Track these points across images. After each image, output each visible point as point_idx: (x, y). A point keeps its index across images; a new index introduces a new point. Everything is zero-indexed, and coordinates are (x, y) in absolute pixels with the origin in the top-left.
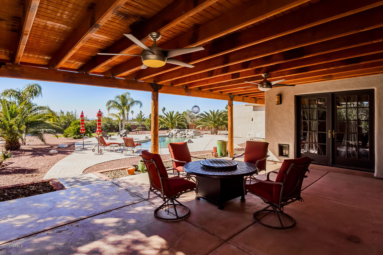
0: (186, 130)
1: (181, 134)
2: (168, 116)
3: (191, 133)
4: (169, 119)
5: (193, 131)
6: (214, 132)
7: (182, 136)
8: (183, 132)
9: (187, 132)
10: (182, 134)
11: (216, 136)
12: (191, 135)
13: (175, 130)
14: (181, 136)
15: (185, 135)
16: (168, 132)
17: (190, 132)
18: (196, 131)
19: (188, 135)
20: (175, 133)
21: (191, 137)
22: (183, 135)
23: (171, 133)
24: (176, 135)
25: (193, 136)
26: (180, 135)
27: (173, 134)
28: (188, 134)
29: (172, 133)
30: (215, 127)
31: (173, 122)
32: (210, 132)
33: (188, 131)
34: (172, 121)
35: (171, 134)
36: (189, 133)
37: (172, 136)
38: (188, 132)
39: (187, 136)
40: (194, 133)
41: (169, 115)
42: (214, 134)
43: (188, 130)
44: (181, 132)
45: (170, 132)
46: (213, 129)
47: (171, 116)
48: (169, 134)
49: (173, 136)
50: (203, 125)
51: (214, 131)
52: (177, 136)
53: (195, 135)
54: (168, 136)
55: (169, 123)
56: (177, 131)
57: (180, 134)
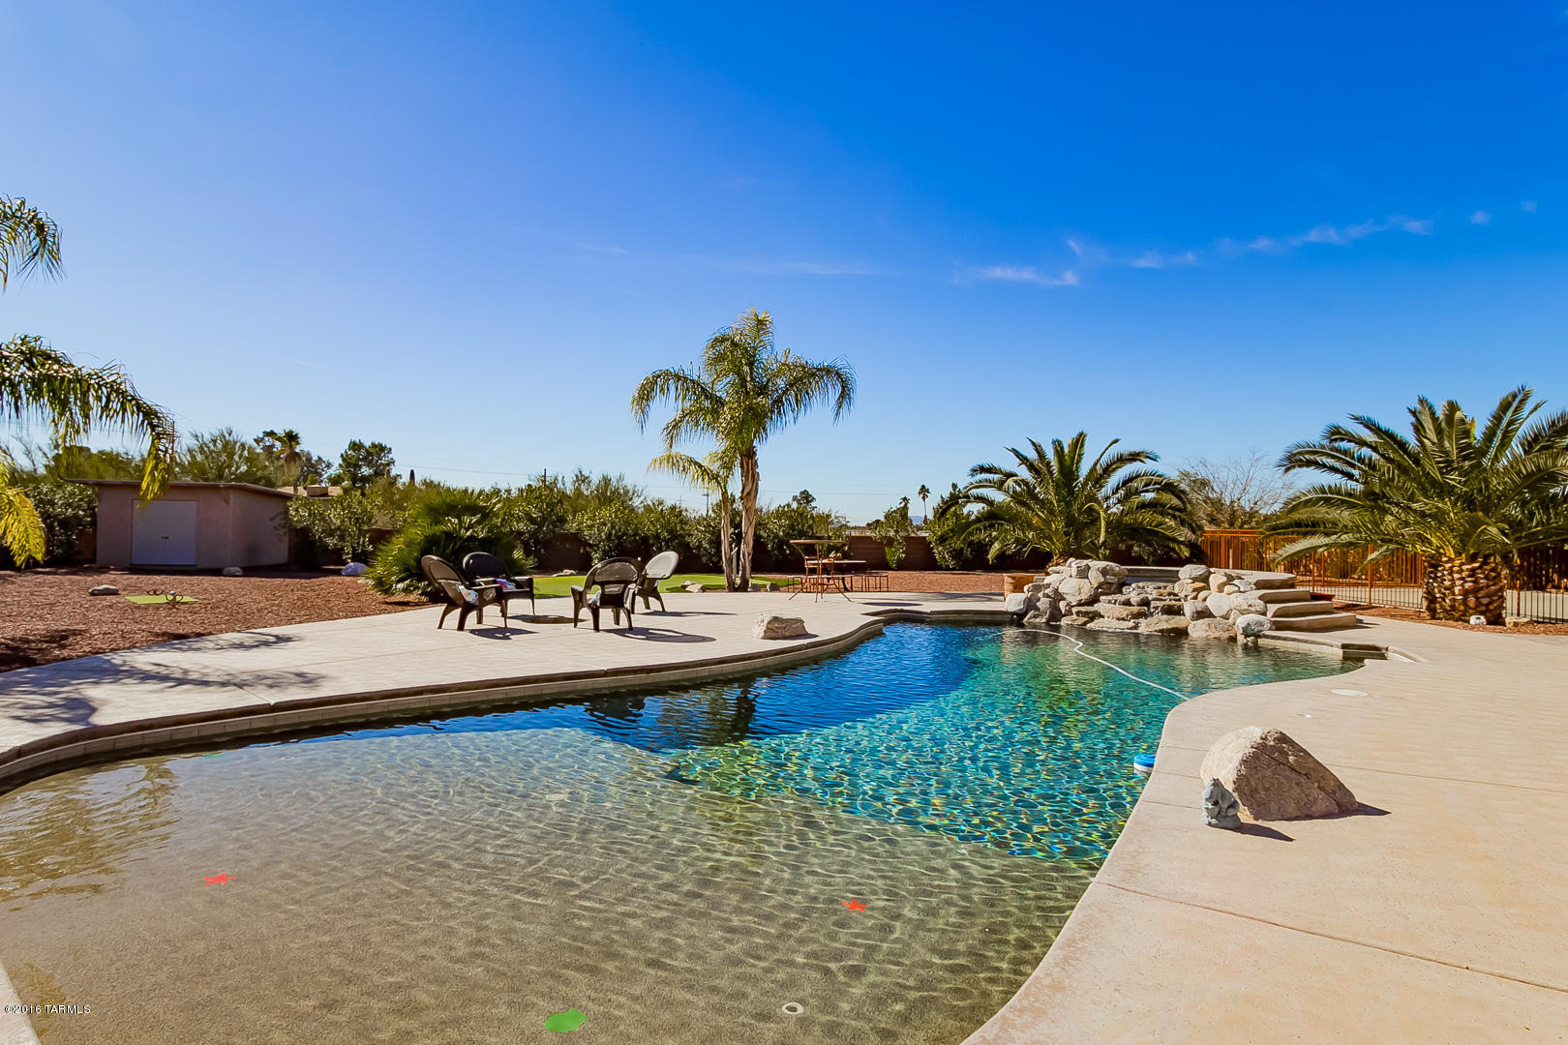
0: (1187, 572)
1: (1135, 609)
2: (1044, 469)
3: (1238, 600)
4: (1047, 493)
5: (1260, 585)
6: (1465, 602)
7: (1145, 627)
8: (1151, 590)
9: (1198, 590)
10: (1145, 603)
11: (1493, 638)
12: (1241, 621)
13: (1083, 573)
14: (1131, 624)
15: (1177, 622)
16: (1018, 588)
17: (1227, 588)
18: (1284, 584)
19: (1200, 615)
20: (1084, 597)
21: (1241, 639)
22: (1152, 614)
23: (1049, 591)
24: (1086, 614)
25: (1257, 636)
26: (1124, 611)
27: (1062, 605)
28: (1203, 614)
29: (1058, 596)
30: (1473, 558)
31: (1080, 509)
32: (1413, 597)
33: (1205, 579)
34: (1068, 504)
35: (1043, 603)
36: (1217, 601)
37: (1056, 615)
38: (1202, 595)
39: (1198, 630)
40: (1273, 608)
41: (1048, 464)
42: (1473, 620)
43: (1198, 569)
44: (1132, 593)
45: (1038, 588)
46: (1457, 574)
47: (1068, 473)
48: (1030, 604)
49: (1064, 622)
50: (1345, 538)
51: (1466, 593)
52: (1098, 621)
53: (1279, 627)
54: (1016, 619)
55: (1047, 522)
56: (1095, 578)
57: (1127, 603)
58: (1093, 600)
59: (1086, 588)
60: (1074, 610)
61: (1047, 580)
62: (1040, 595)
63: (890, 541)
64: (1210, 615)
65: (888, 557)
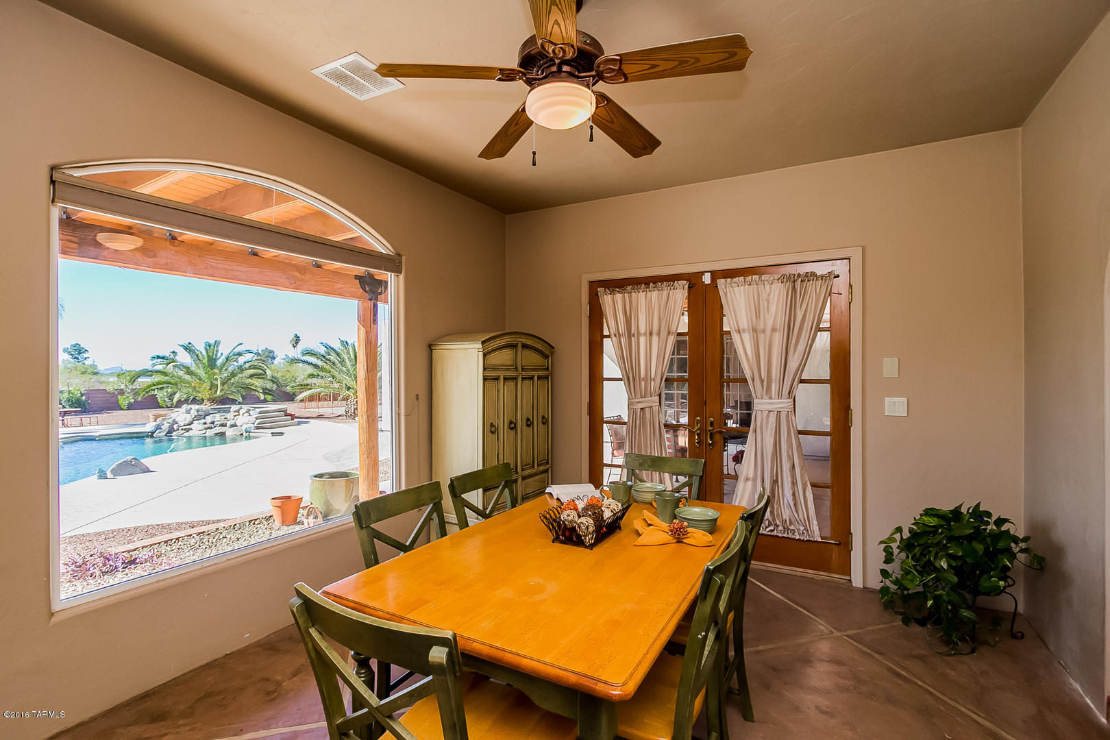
0: (234, 408)
1: (208, 426)
3: (248, 419)
5: (257, 412)
7: (210, 430)
8: (217, 416)
9: (235, 416)
10: (213, 423)
12: (244, 428)
13: (188, 412)
14: (204, 432)
15: (222, 429)
16: (156, 420)
17: (246, 414)
19: (232, 426)
20: (187, 422)
21: (245, 434)
22: (214, 427)
23: (169, 421)
24: (186, 429)
25: (250, 432)
26: (203, 427)
27: (175, 427)
29: (174, 423)
33: (239, 411)
35: (166, 426)
36: (240, 420)
37: (171, 431)
38: (237, 418)
39: (230, 432)
40: (258, 421)
42: (346, 420)
44: (209, 418)
45: (165, 420)
48: (158, 427)
49: (174, 434)
51: (354, 409)
52: (190, 431)
53: (257, 428)
54: (152, 434)
56: (194, 413)
57: (205, 423)
58: (191, 423)
59: (189, 418)
60: (180, 428)
61: (173, 415)
62: (165, 423)
63: (122, 392)
64: (236, 426)
65: (120, 402)
